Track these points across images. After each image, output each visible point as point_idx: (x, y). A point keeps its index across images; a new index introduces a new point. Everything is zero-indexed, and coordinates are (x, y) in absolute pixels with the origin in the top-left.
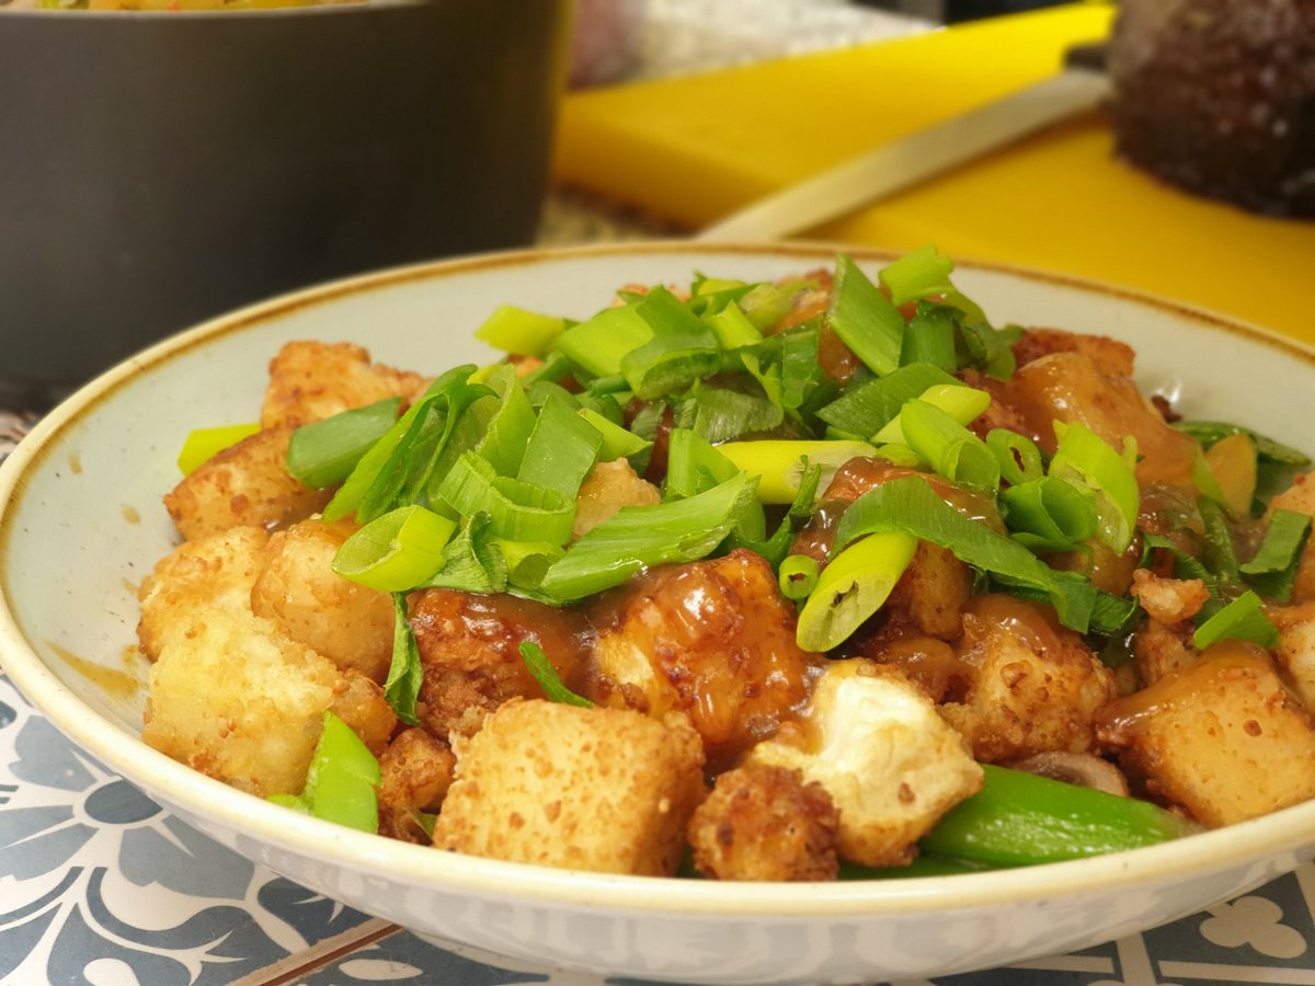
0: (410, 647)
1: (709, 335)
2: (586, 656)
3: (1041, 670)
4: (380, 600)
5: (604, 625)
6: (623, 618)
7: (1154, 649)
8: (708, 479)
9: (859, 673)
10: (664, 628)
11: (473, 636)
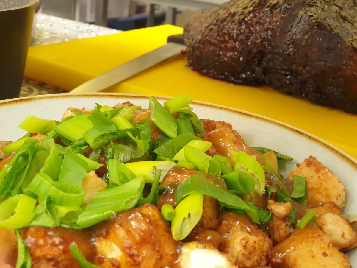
0: (26, 252)
1: (113, 125)
2: (94, 248)
3: (252, 239)
4: (8, 232)
5: (99, 236)
6: (108, 233)
7: (277, 226)
8: (125, 179)
9: (197, 247)
10: (126, 237)
11: (51, 245)
